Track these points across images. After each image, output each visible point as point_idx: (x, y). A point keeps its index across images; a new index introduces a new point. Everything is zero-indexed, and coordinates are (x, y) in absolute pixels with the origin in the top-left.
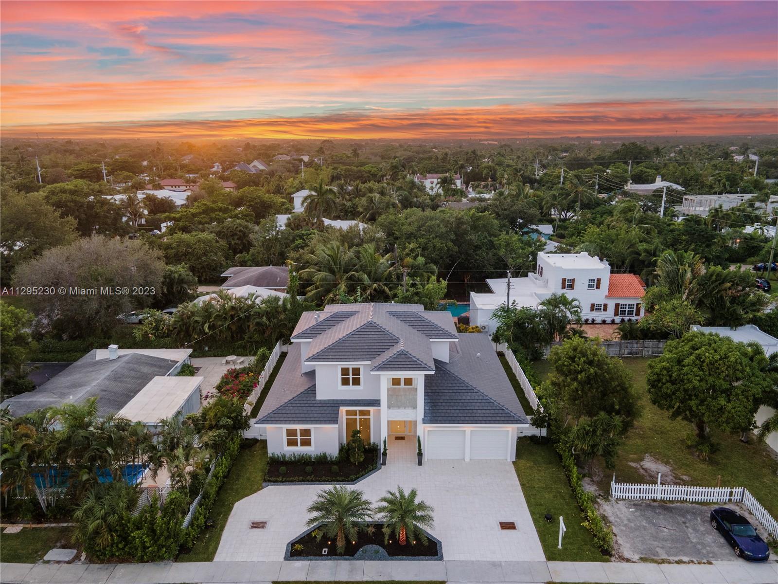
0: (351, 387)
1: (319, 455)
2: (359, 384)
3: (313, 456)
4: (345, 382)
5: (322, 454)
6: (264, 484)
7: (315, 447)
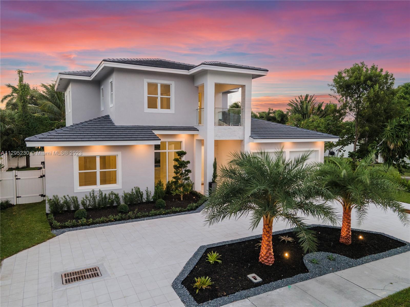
0: (159, 110)
1: (130, 192)
2: (168, 107)
3: (121, 195)
4: (152, 104)
5: (134, 191)
6: (54, 232)
7: (123, 183)
